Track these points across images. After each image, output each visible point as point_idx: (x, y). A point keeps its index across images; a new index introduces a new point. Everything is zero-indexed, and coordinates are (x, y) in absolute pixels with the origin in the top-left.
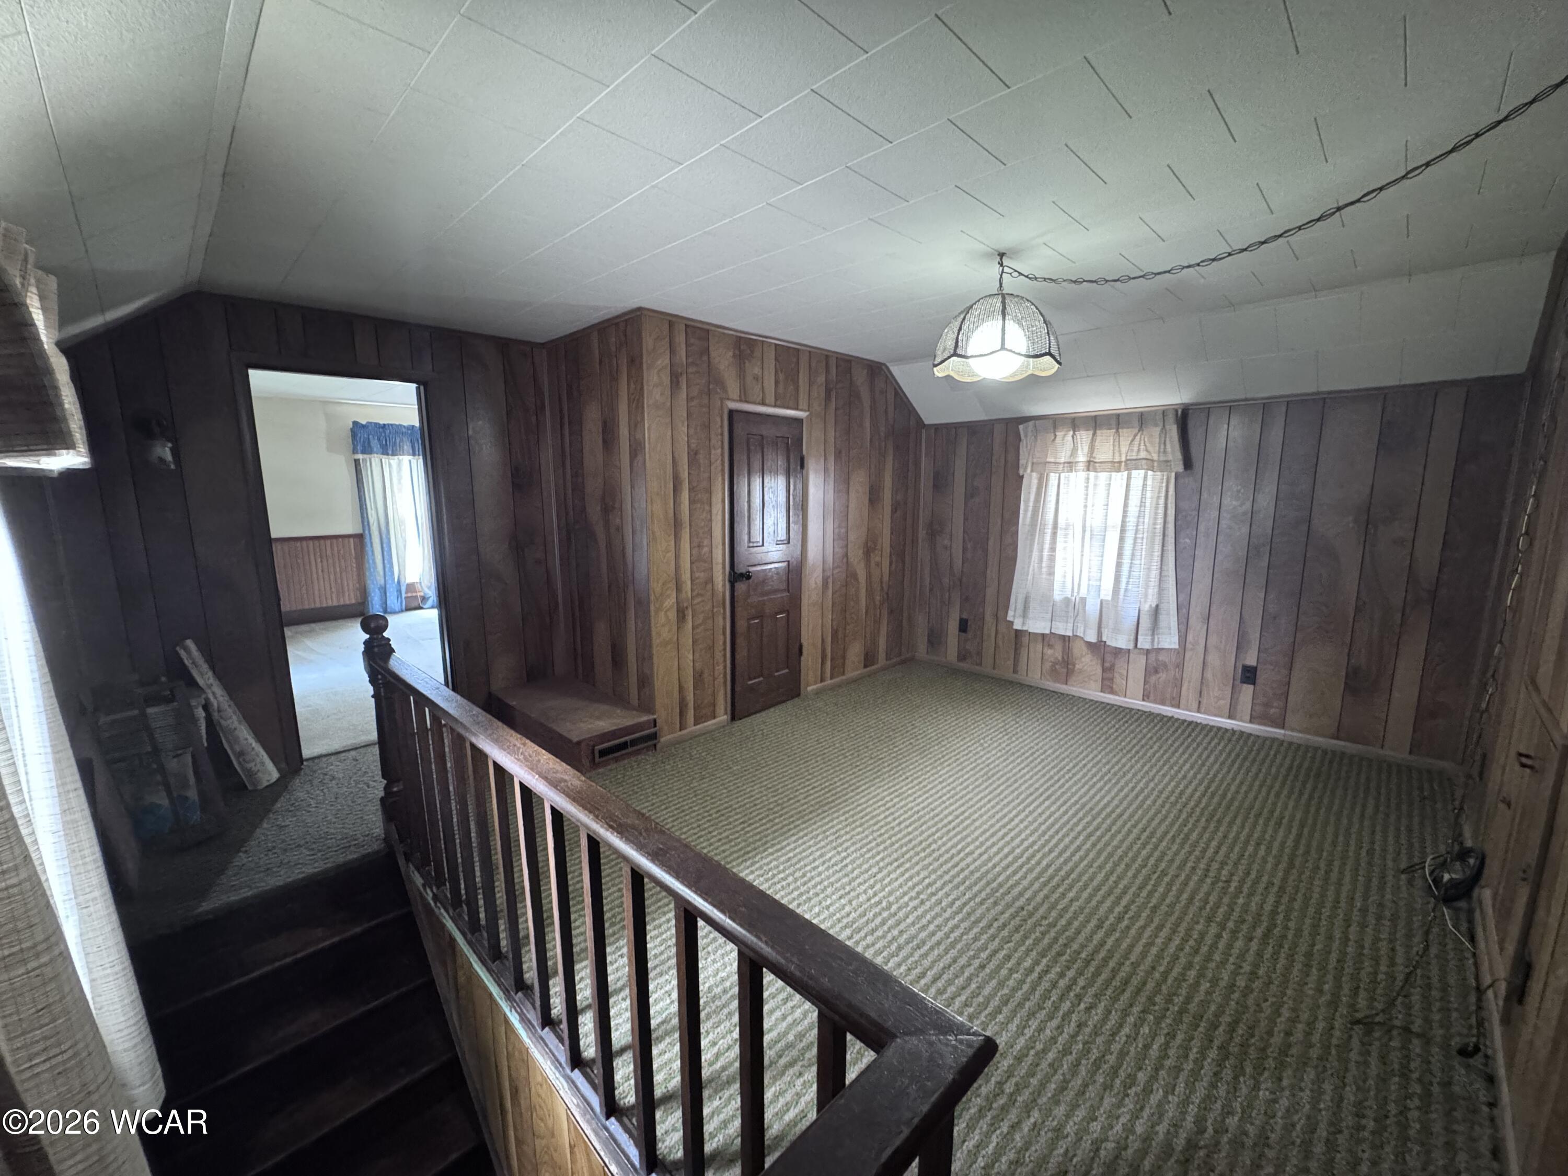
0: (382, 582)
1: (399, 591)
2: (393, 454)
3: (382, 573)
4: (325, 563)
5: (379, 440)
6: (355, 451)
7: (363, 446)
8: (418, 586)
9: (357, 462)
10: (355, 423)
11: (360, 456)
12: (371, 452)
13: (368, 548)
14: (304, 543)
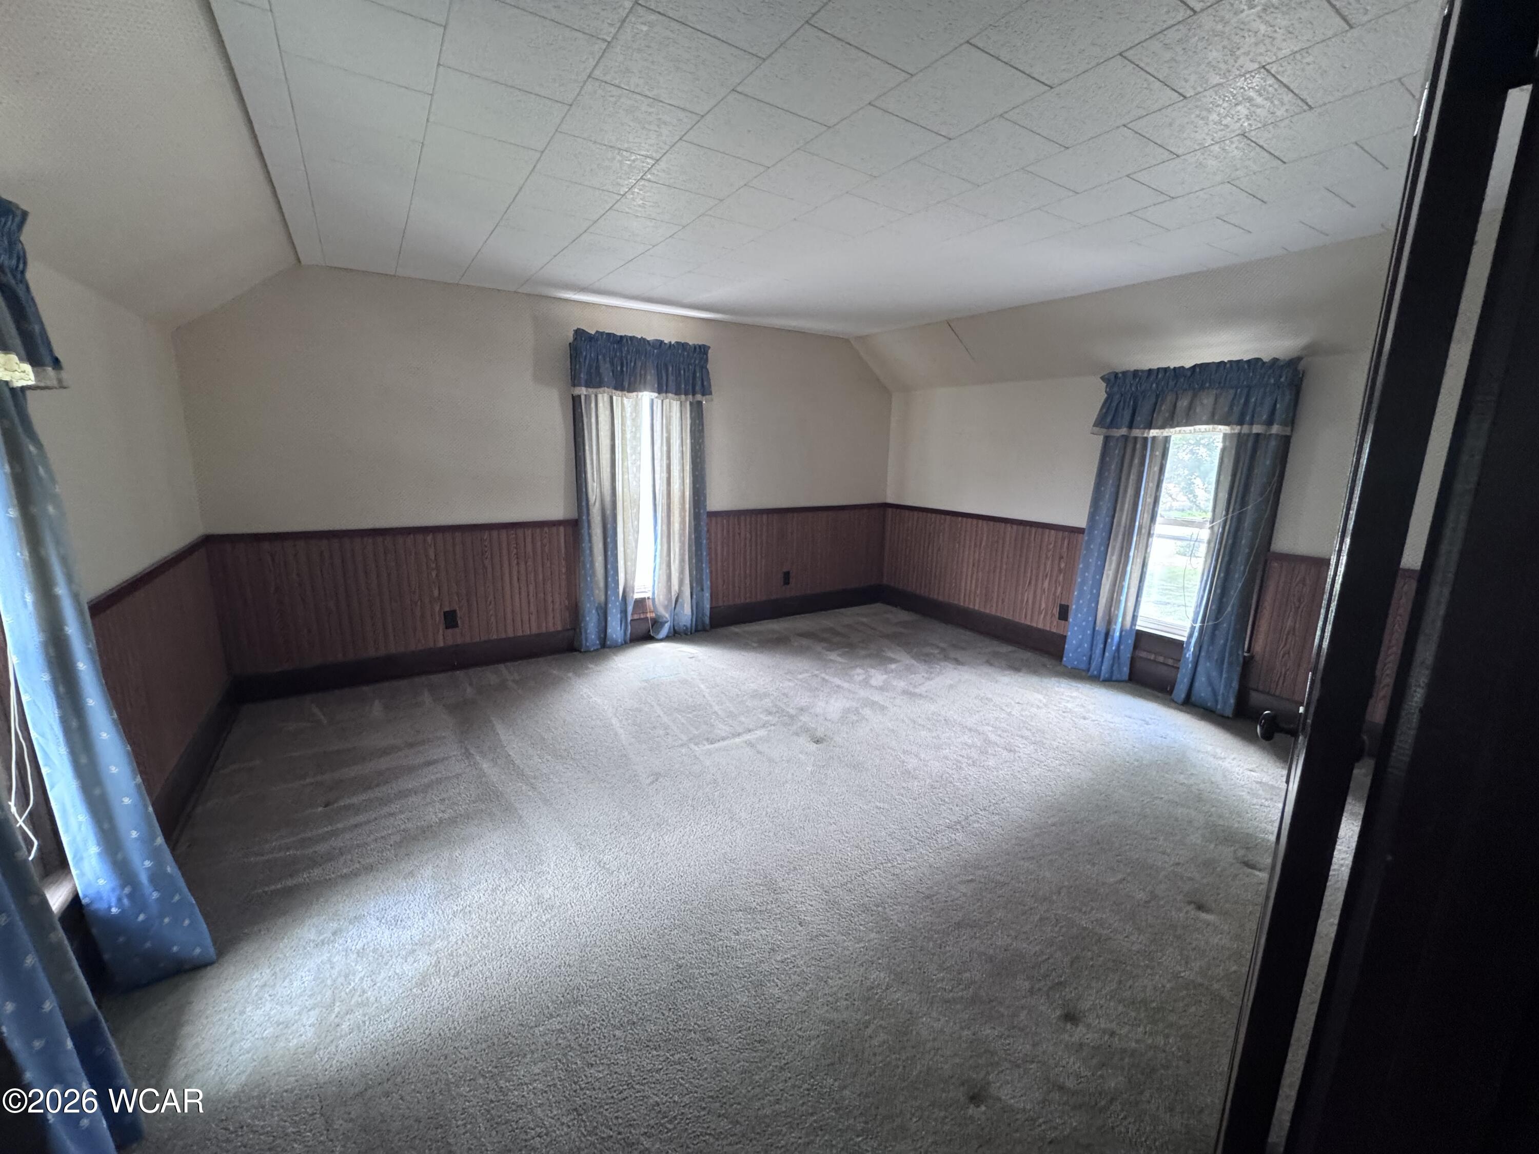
0: (603, 598)
1: (624, 612)
2: (630, 391)
3: (602, 584)
4: (523, 566)
5: (612, 364)
6: (575, 381)
7: (589, 373)
8: (649, 603)
9: (576, 400)
10: (579, 333)
11: (583, 391)
12: (599, 385)
13: (585, 545)
14: (495, 533)
